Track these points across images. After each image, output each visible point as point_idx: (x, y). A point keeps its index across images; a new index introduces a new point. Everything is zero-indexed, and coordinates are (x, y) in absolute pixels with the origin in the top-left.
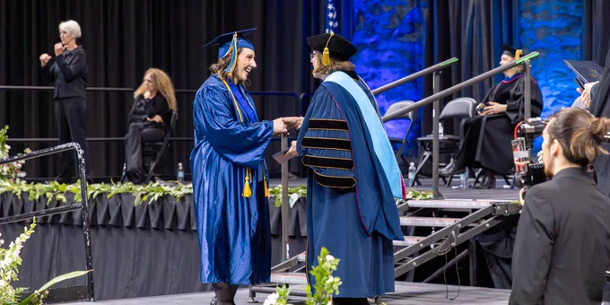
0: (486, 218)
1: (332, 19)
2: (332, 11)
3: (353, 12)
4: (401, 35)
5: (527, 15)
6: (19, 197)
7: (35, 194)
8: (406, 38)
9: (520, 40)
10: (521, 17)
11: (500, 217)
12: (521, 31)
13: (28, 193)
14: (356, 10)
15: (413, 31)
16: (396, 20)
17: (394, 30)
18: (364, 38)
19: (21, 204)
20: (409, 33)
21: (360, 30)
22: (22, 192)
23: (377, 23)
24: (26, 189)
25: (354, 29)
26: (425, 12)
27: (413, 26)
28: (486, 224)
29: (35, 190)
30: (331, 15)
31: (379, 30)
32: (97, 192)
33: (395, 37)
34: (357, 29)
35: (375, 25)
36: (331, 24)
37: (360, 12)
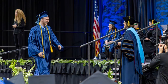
0: (145, 68)
1: (96, 9)
2: (96, 6)
3: (103, 6)
4: (118, 14)
5: (158, 8)
6: (1, 64)
7: (7, 63)
8: (120, 15)
9: (156, 16)
10: (156, 9)
11: (149, 68)
12: (156, 13)
13: (4, 63)
14: (104, 6)
15: (122, 12)
16: (116, 9)
17: (116, 12)
18: (106, 14)
19: (2, 66)
20: (121, 13)
21: (105, 12)
22: (2, 63)
23: (110, 10)
24: (3, 62)
25: (103, 11)
26: (126, 6)
27: (122, 11)
28: (145, 70)
29: (7, 62)
30: (96, 7)
31: (111, 12)
32: (27, 62)
33: (116, 14)
34: (104, 11)
35: (109, 11)
36: (96, 10)
37: (105, 6)
